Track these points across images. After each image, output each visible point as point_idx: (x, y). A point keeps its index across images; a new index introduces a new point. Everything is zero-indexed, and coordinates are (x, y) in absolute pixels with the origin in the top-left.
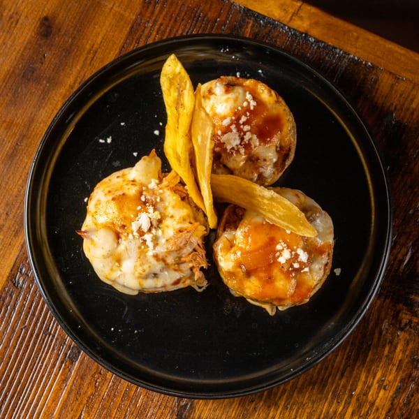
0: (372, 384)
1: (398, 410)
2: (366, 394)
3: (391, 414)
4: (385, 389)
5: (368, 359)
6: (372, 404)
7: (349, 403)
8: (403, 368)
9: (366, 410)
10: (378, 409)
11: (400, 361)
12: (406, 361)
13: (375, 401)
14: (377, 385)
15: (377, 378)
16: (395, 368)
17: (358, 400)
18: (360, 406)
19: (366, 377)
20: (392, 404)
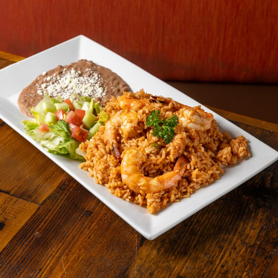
0: (247, 227)
1: (262, 238)
2: (244, 231)
3: (258, 239)
4: (254, 229)
5: (244, 218)
6: (248, 235)
7: (235, 235)
8: (263, 221)
9: (245, 237)
10: (251, 237)
11: (261, 219)
12: (264, 219)
13: (249, 234)
14: (249, 228)
15: (249, 226)
16: (258, 222)
17: (239, 233)
18: (241, 236)
19: (243, 225)
20: (258, 235)
